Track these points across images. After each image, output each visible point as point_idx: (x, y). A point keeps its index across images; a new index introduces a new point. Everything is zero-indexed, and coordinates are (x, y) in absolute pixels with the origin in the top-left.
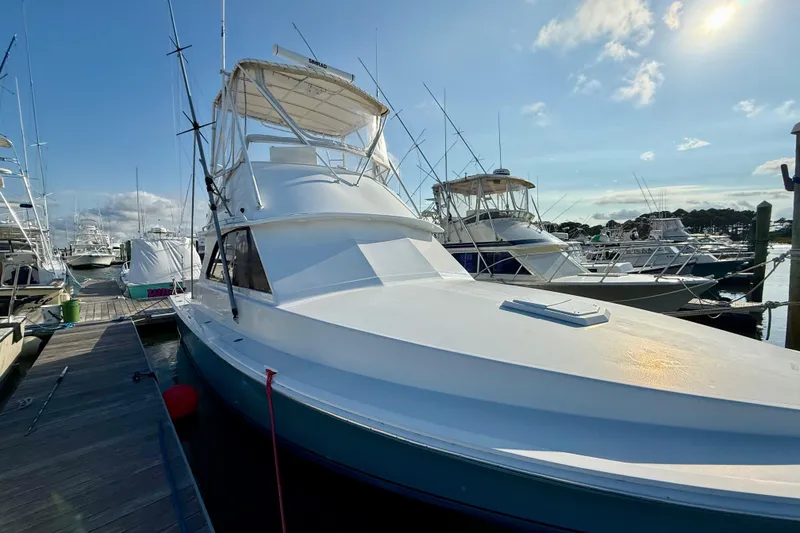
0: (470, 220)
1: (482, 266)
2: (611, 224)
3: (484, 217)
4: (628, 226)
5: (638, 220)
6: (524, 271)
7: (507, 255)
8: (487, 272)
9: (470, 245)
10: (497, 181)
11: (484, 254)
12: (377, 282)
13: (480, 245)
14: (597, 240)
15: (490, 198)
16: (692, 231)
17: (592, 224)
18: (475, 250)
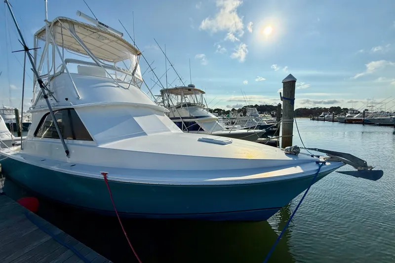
0: (178, 107)
1: (184, 128)
2: (233, 110)
3: (185, 106)
4: (239, 111)
5: (243, 108)
6: (202, 130)
7: (195, 122)
8: (186, 130)
9: (179, 118)
10: (190, 90)
11: (185, 122)
12: (145, 134)
13: (183, 118)
14: (228, 116)
15: (187, 97)
16: (260, 113)
17: (226, 110)
18: (181, 120)
